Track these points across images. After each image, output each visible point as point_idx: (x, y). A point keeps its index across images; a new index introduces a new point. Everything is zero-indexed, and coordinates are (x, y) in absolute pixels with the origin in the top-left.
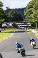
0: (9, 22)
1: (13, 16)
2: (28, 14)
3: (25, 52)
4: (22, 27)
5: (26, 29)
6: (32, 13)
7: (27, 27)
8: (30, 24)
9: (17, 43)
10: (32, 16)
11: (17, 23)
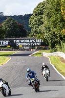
0: (3, 38)
1: (9, 27)
2: (36, 24)
5: (32, 50)
6: (43, 23)
10: (42, 28)
11: (17, 40)
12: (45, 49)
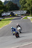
0: (7, 11)
3: (19, 34)
4: (19, 14)
9: (12, 28)
10: (26, 5)
11: (14, 12)
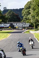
1: (10, 16)
2: (26, 14)
5: (24, 29)
7: (24, 28)
8: (27, 25)
11: (15, 23)
12: (32, 29)
